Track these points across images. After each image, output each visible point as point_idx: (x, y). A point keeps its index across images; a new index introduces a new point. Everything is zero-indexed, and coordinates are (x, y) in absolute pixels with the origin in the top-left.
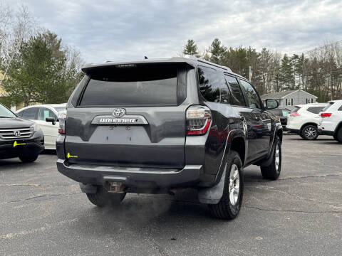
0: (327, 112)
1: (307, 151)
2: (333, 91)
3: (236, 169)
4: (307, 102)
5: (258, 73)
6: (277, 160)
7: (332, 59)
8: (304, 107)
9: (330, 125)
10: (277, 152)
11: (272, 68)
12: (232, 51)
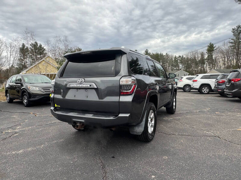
0: (195, 79)
1: (187, 98)
2: (195, 70)
3: (152, 113)
4: (185, 75)
5: (164, 63)
6: (174, 104)
7: (195, 57)
8: (185, 77)
9: (197, 85)
10: (174, 100)
11: (170, 61)
12: (153, 54)
